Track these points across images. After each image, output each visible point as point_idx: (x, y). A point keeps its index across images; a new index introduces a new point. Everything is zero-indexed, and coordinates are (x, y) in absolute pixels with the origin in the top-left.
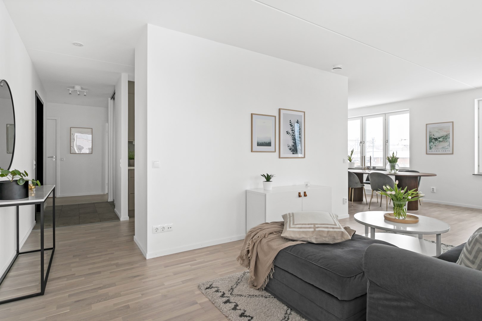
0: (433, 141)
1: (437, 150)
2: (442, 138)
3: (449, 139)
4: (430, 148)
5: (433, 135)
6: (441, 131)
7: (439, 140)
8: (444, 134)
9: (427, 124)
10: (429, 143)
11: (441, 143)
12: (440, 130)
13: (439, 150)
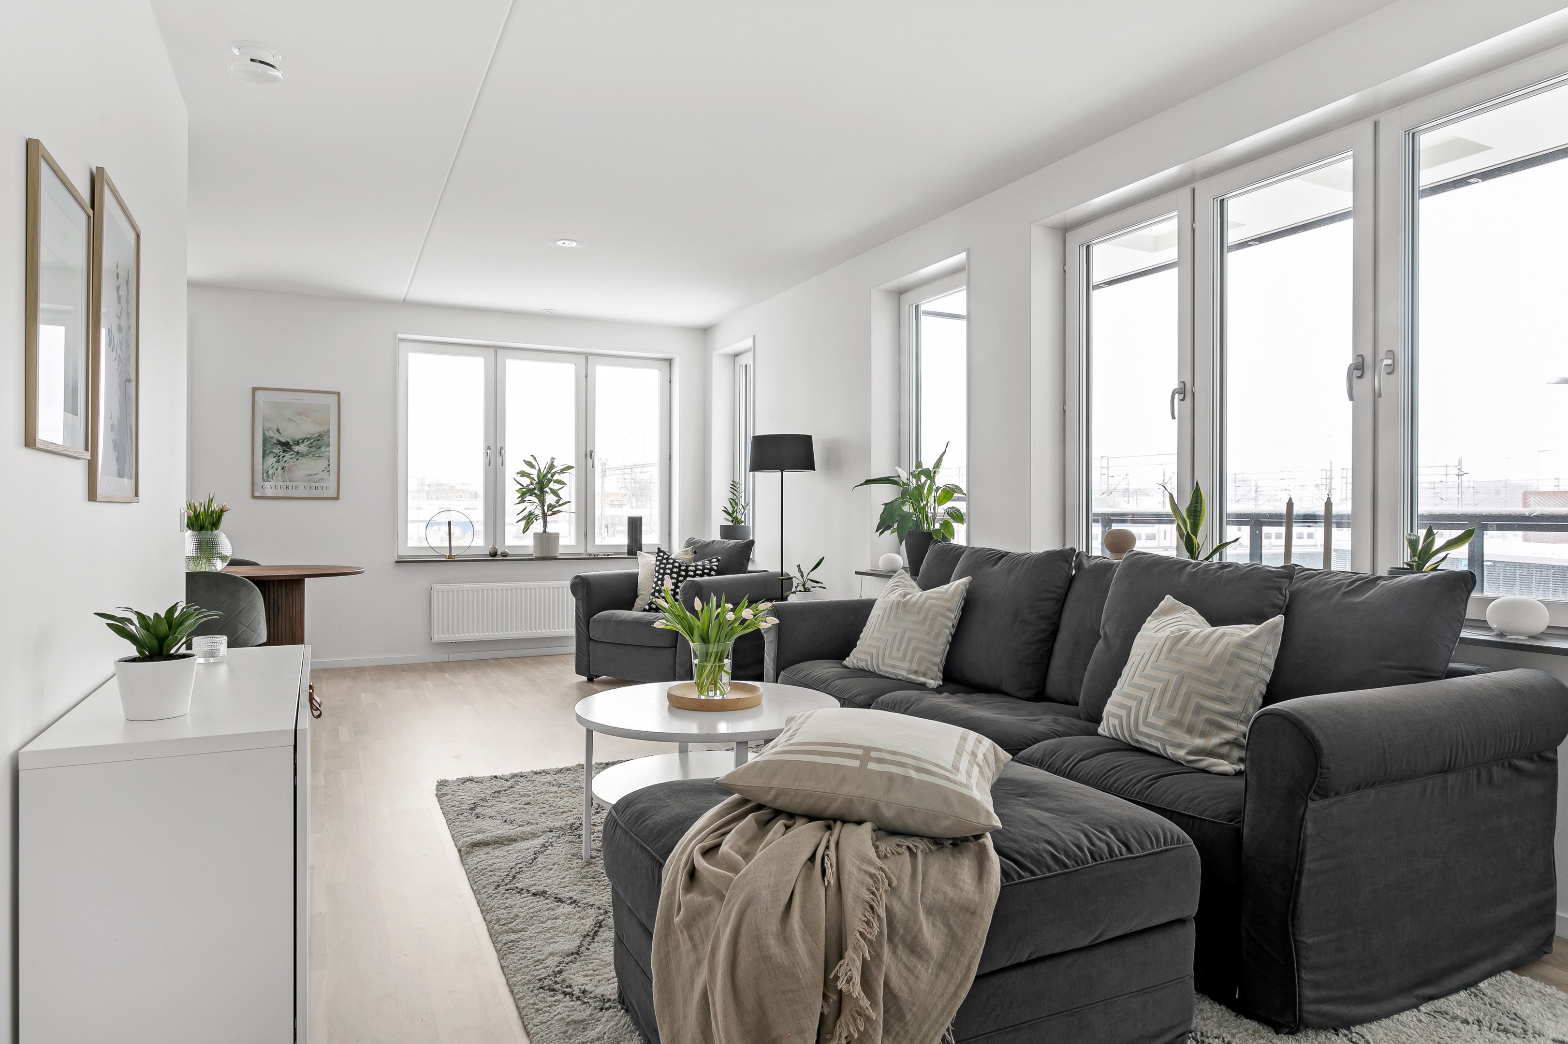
0: (277, 450)
1: (288, 484)
2: (306, 443)
3: (327, 449)
4: (265, 474)
5: (278, 431)
6: (304, 417)
7: (296, 448)
8: (311, 429)
9: (254, 390)
10: (263, 458)
11: (304, 461)
12: (300, 414)
13: (294, 484)
